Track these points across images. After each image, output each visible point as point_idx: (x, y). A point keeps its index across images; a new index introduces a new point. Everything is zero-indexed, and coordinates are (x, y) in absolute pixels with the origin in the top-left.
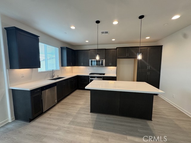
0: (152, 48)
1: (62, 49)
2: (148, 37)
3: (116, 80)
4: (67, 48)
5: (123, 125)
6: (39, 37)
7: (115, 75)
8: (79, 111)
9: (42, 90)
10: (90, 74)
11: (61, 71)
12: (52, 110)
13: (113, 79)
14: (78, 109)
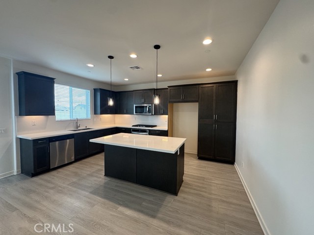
0: (220, 85)
1: (95, 90)
2: (210, 68)
3: (168, 136)
4: (100, 89)
5: (130, 195)
6: (54, 79)
7: (165, 128)
8: (93, 172)
9: (50, 142)
10: (133, 126)
11: (93, 120)
12: (65, 168)
13: (164, 133)
14: (93, 171)
